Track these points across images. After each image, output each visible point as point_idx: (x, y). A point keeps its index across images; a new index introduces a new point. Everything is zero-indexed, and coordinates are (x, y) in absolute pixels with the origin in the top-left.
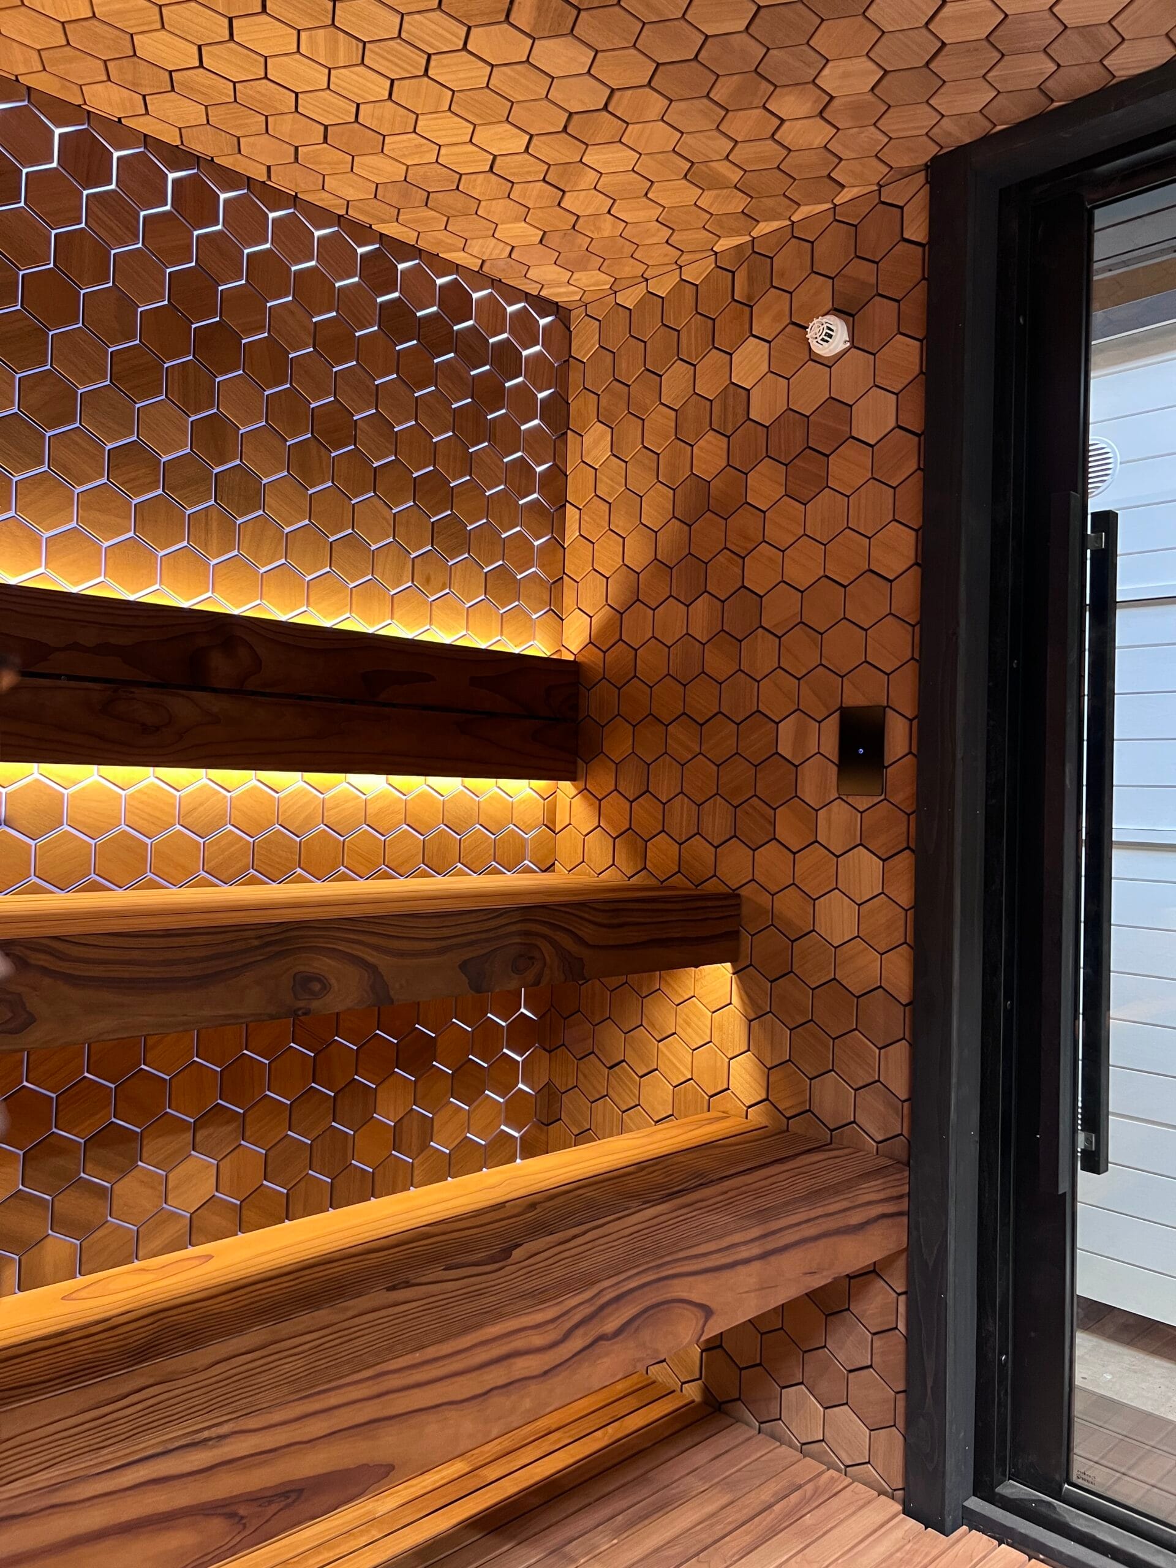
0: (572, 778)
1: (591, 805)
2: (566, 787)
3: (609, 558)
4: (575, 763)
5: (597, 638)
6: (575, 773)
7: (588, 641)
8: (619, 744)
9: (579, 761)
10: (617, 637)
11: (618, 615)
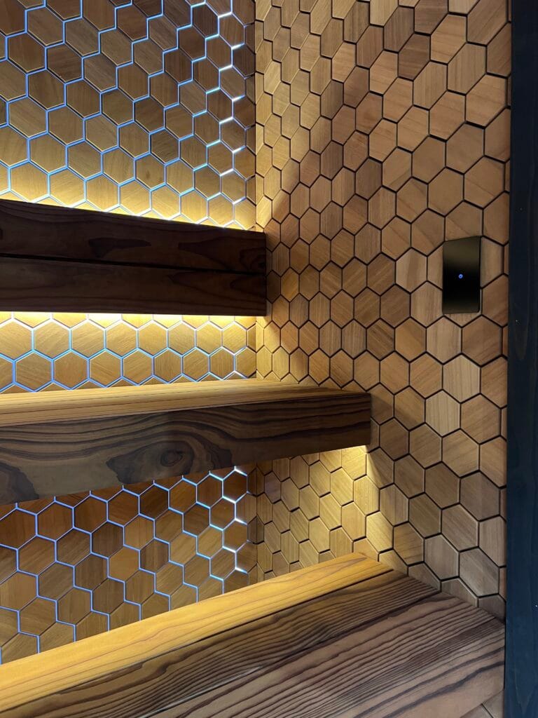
0: (264, 314)
1: (275, 332)
2: (261, 320)
3: (281, 157)
4: (265, 304)
5: (275, 215)
6: (265, 310)
7: (270, 218)
8: (290, 289)
9: (268, 302)
10: (288, 212)
11: (288, 196)
